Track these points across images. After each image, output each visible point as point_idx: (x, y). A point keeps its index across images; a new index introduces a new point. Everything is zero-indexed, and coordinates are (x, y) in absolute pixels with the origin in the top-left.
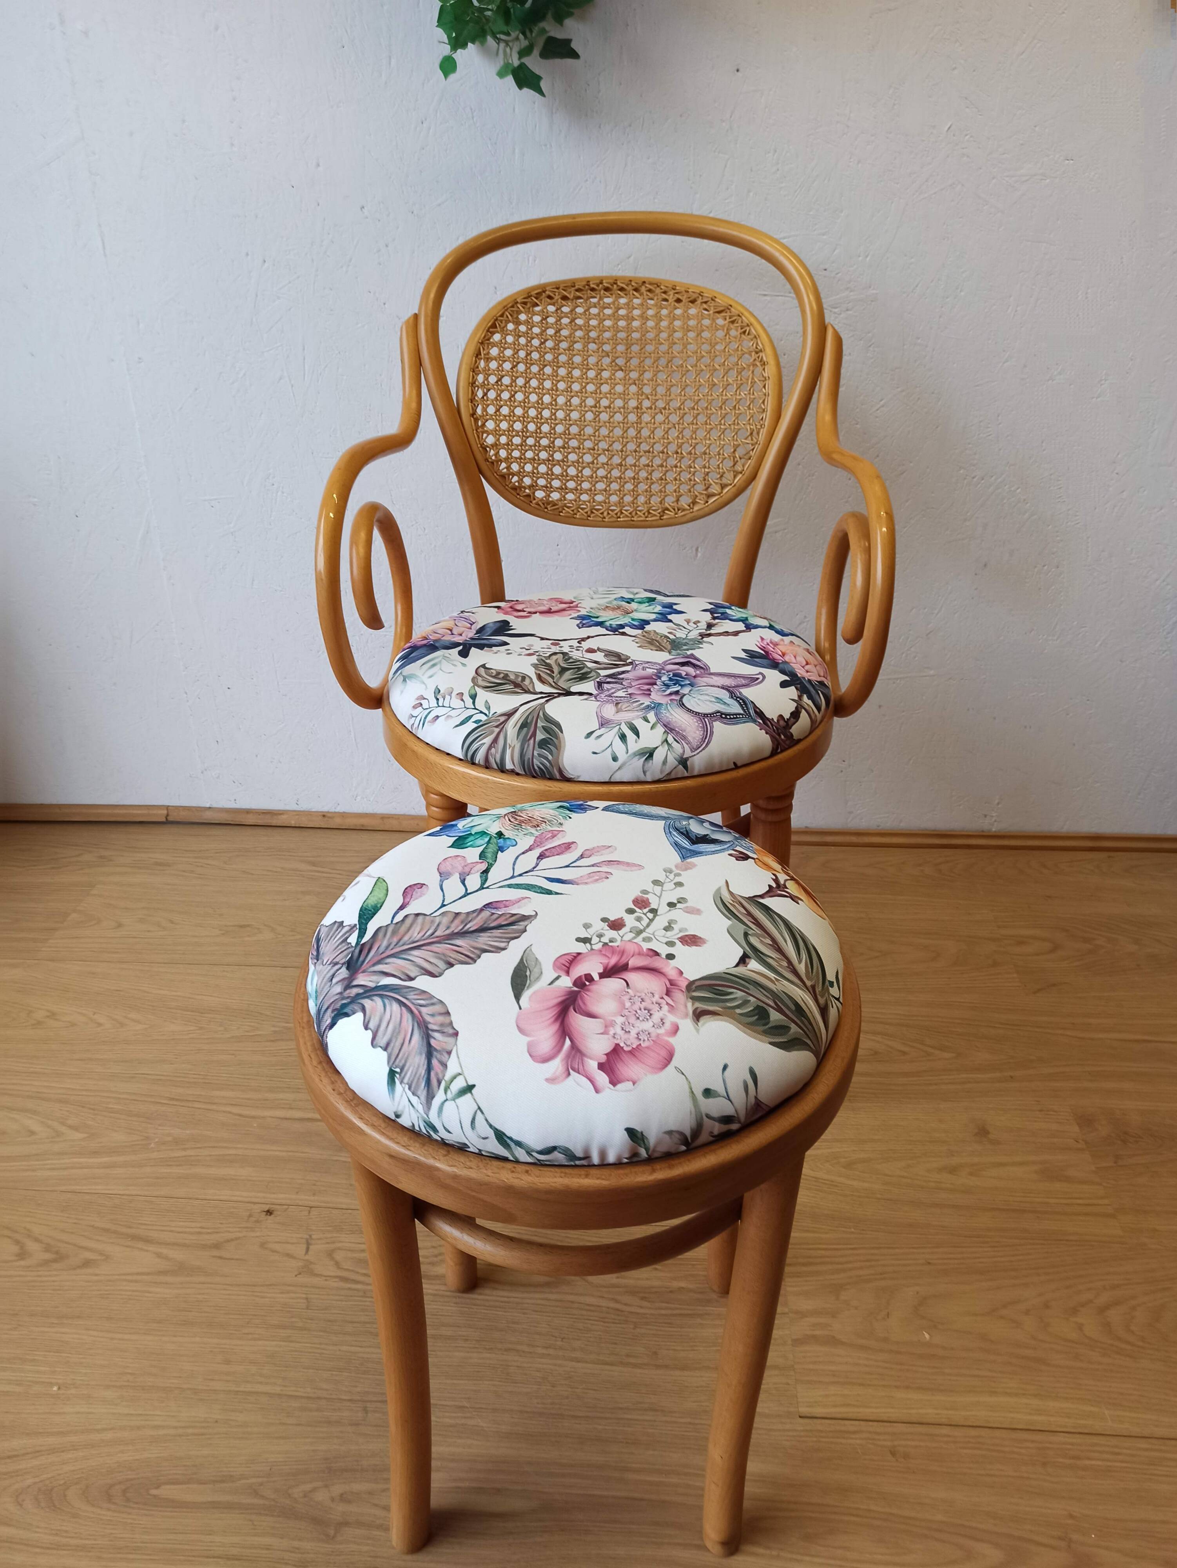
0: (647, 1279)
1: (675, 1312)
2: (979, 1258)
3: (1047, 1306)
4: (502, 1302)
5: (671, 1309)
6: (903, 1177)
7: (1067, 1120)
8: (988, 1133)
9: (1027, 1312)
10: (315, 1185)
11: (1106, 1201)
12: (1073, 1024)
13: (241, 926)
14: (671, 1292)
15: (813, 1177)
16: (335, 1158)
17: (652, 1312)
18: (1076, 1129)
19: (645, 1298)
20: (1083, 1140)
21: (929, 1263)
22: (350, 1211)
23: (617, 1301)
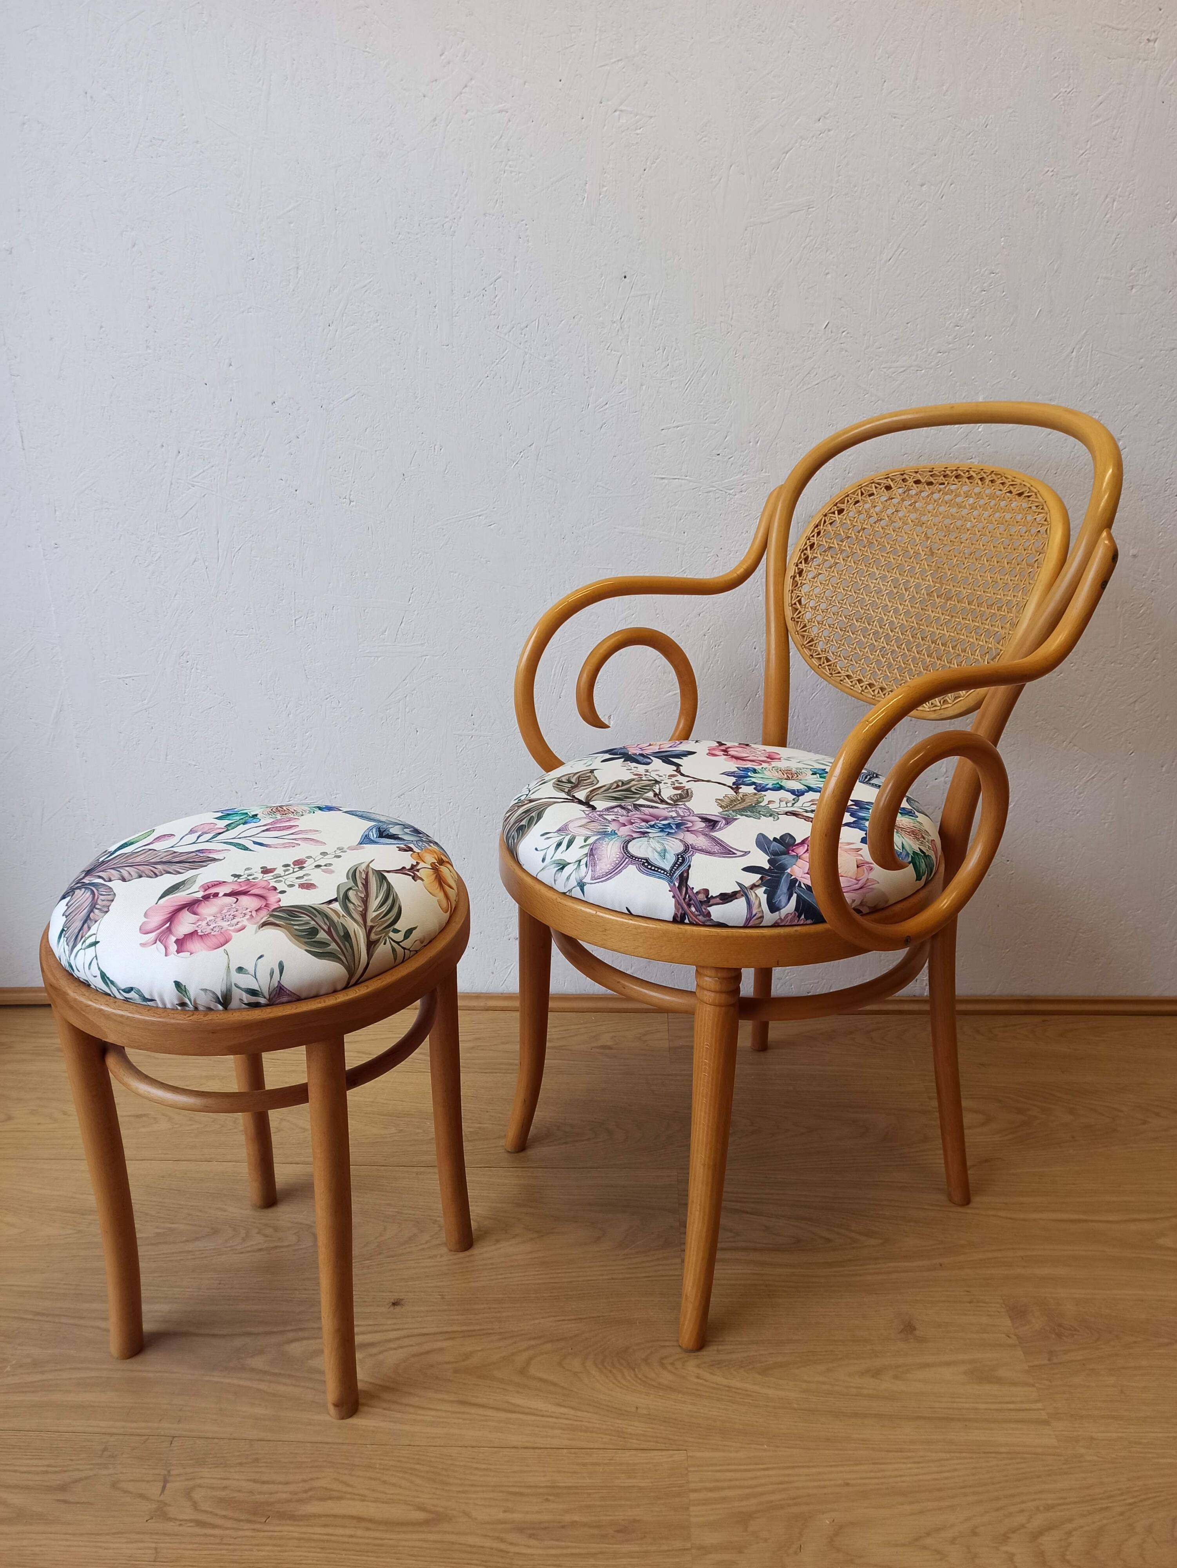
0: (538, 1512)
1: (565, 1551)
2: (901, 1476)
3: (974, 1533)
4: (375, 1545)
5: (563, 1548)
6: (824, 1383)
7: (998, 1312)
8: (915, 1329)
9: (953, 1541)
10: (180, 1410)
11: (1039, 1405)
12: (1006, 1203)
13: (138, 1116)
14: (563, 1527)
15: (725, 1386)
16: (207, 1378)
17: (540, 1552)
18: (1009, 1322)
19: (533, 1535)
20: (1015, 1335)
21: (847, 1484)
22: (216, 1440)
23: (502, 1540)
